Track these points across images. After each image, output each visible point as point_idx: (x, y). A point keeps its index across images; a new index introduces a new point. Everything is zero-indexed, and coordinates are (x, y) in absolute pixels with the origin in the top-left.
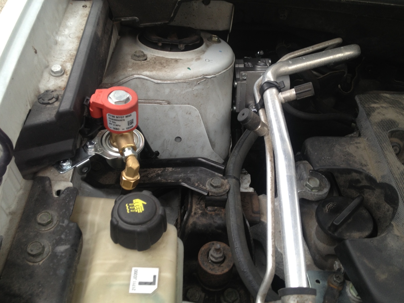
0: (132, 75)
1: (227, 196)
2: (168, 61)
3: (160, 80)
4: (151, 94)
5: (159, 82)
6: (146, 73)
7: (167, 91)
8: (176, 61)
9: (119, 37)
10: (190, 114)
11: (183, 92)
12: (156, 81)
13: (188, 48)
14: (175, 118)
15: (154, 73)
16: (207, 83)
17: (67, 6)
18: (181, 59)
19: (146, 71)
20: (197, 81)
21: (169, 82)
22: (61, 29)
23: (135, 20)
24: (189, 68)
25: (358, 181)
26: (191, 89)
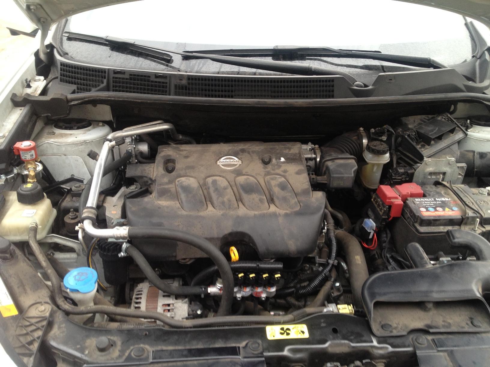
0: (45, 141)
1: (82, 191)
2: (66, 135)
3: (59, 143)
4: (55, 151)
5: (59, 144)
6: (52, 140)
7: (64, 149)
8: (71, 134)
9: (44, 125)
10: (77, 161)
11: (73, 150)
12: (57, 144)
13: (79, 128)
14: (69, 163)
15: (56, 140)
16: (87, 145)
17: (12, 110)
18: (73, 134)
19: (52, 139)
20: (81, 143)
21: (64, 144)
22: (7, 120)
23: (49, 115)
24: (76, 137)
25: (147, 182)
26: (77, 148)
